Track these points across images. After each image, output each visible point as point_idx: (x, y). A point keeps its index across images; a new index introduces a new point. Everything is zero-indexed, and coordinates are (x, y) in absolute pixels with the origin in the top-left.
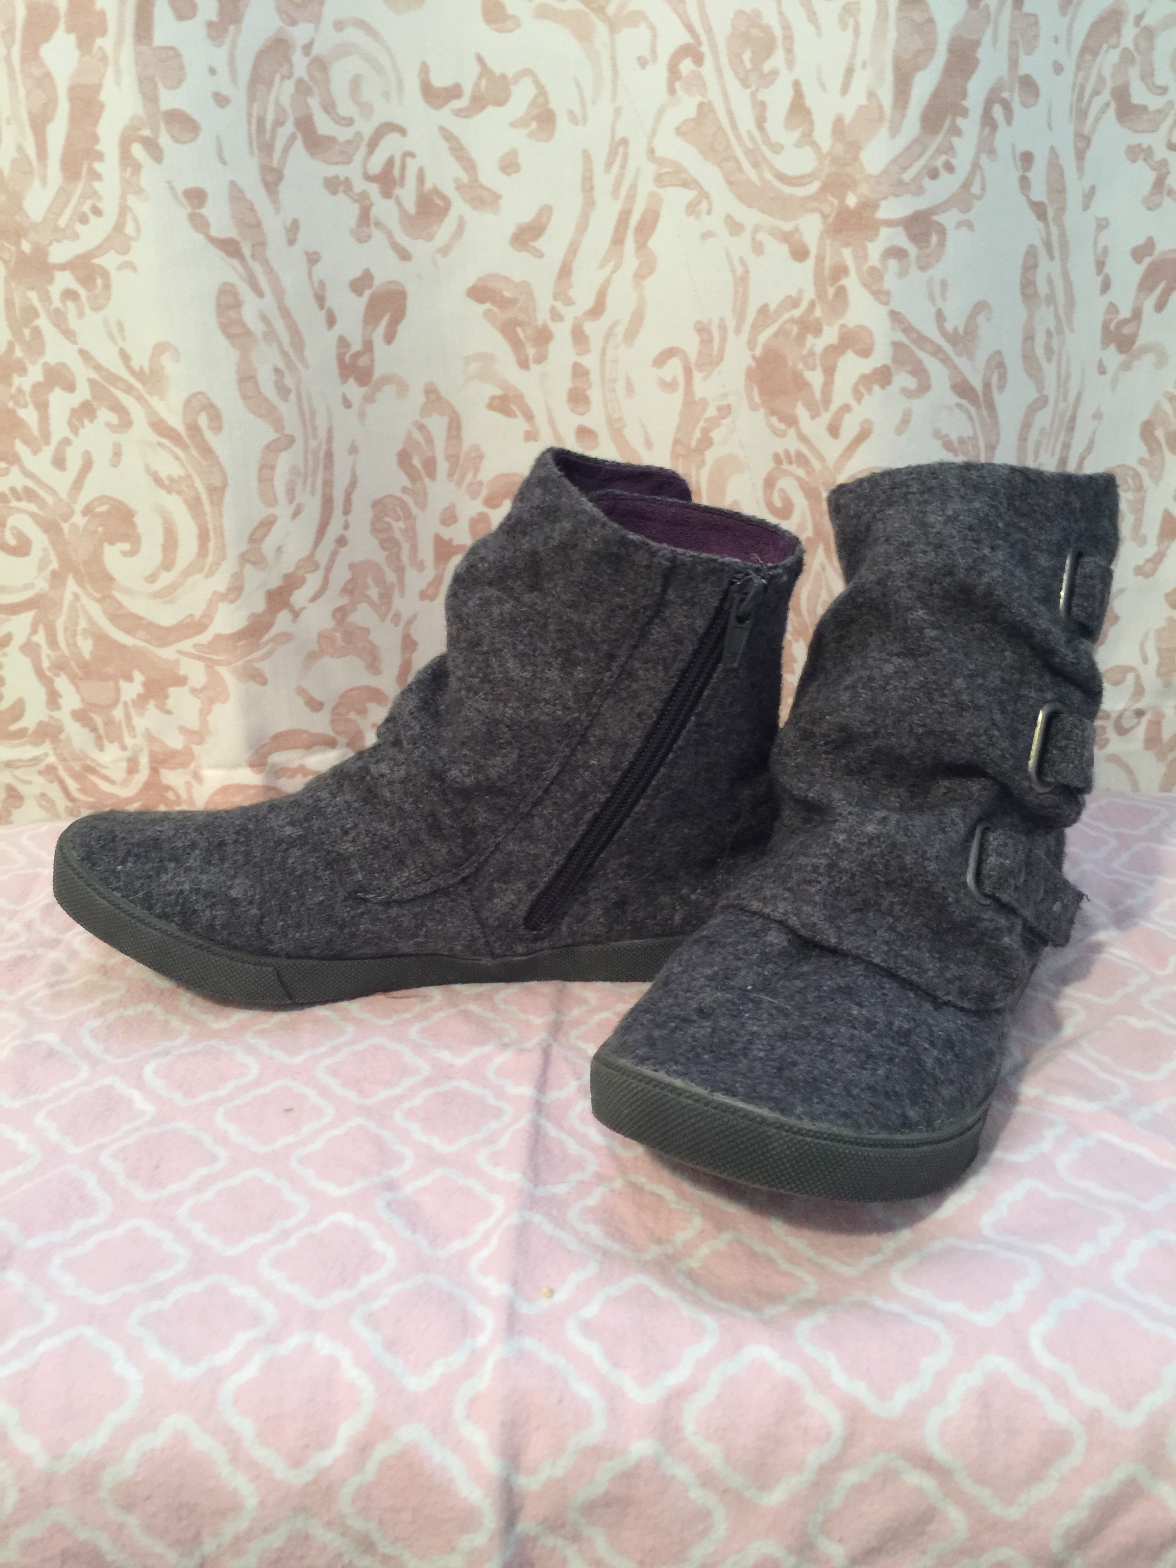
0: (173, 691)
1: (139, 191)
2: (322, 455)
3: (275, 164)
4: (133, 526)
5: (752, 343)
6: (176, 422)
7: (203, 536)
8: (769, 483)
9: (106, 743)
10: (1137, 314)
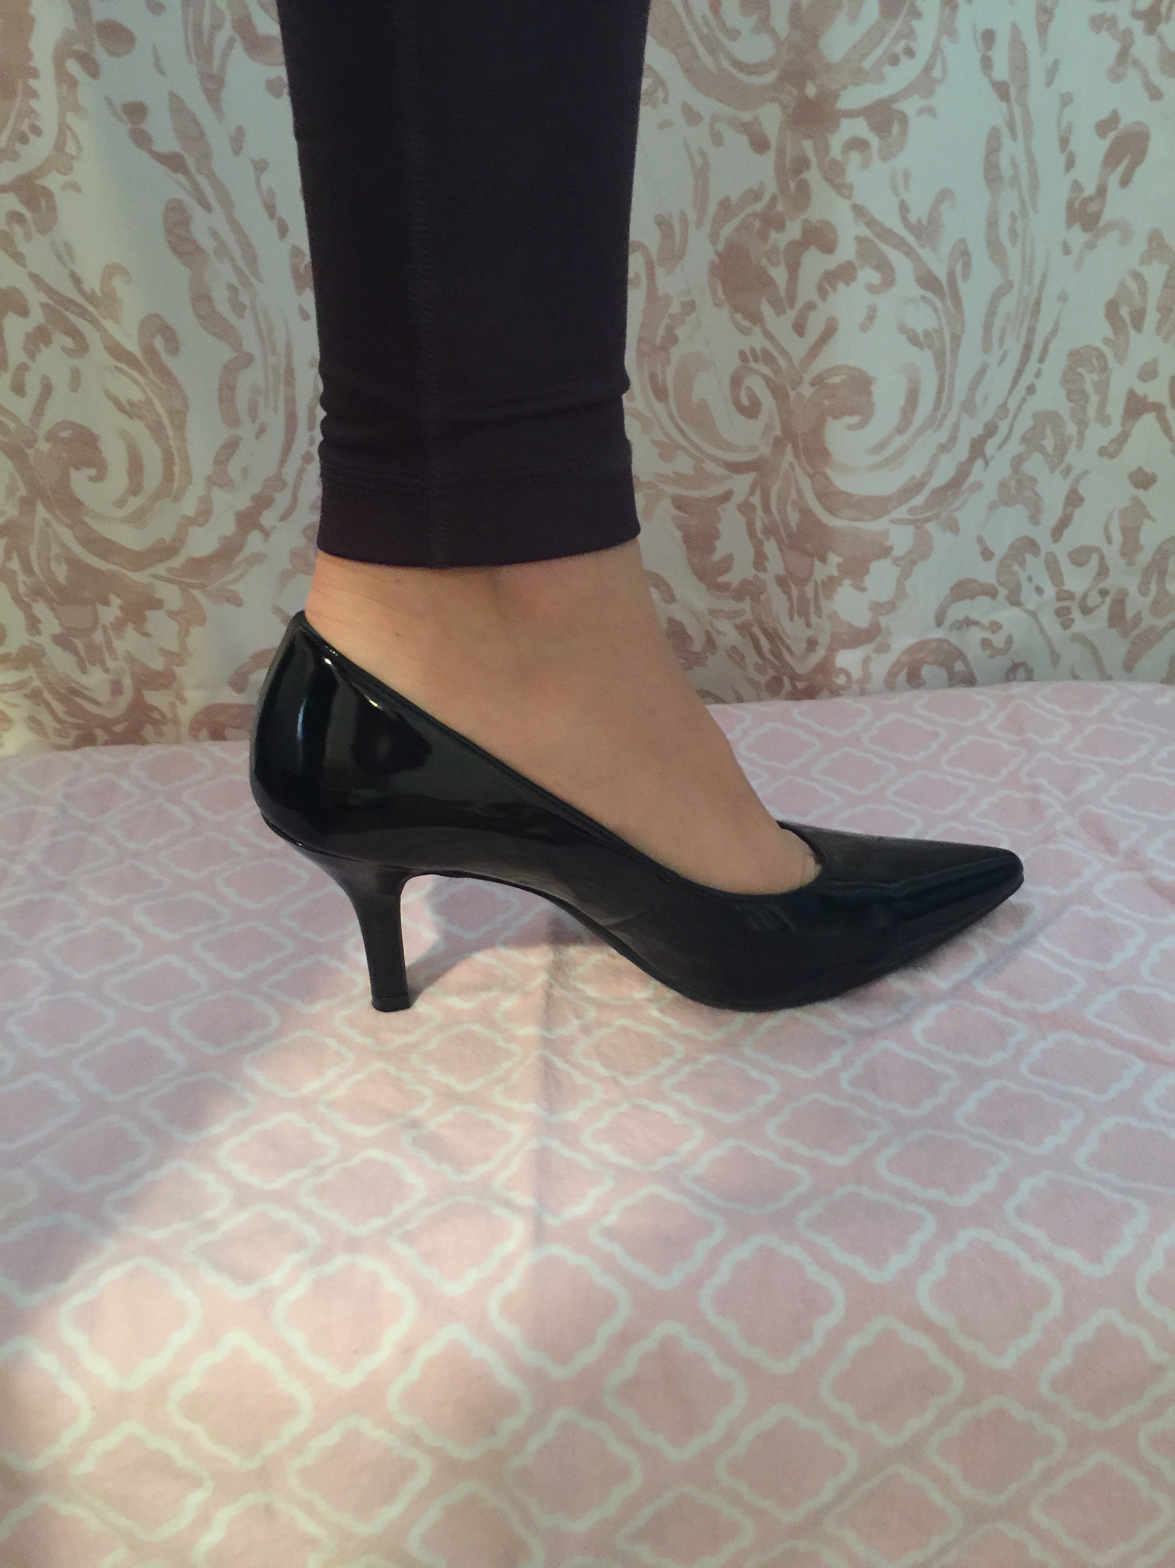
0: (149, 614)
1: (77, 109)
2: (282, 371)
3: (215, 71)
4: (97, 449)
5: (714, 237)
6: (133, 346)
7: (168, 461)
8: (736, 381)
9: (88, 665)
10: (1102, 191)
